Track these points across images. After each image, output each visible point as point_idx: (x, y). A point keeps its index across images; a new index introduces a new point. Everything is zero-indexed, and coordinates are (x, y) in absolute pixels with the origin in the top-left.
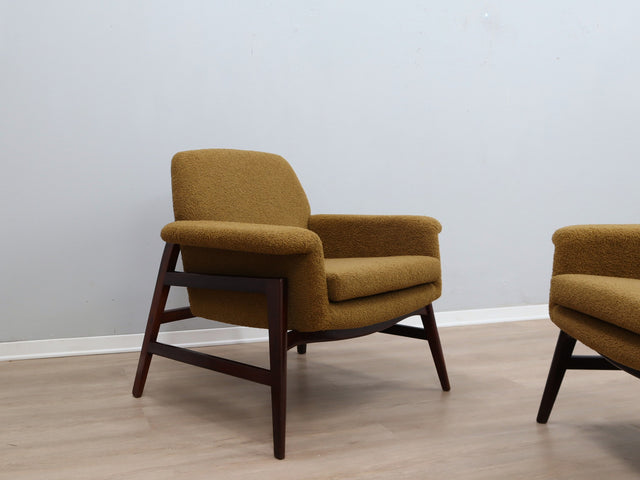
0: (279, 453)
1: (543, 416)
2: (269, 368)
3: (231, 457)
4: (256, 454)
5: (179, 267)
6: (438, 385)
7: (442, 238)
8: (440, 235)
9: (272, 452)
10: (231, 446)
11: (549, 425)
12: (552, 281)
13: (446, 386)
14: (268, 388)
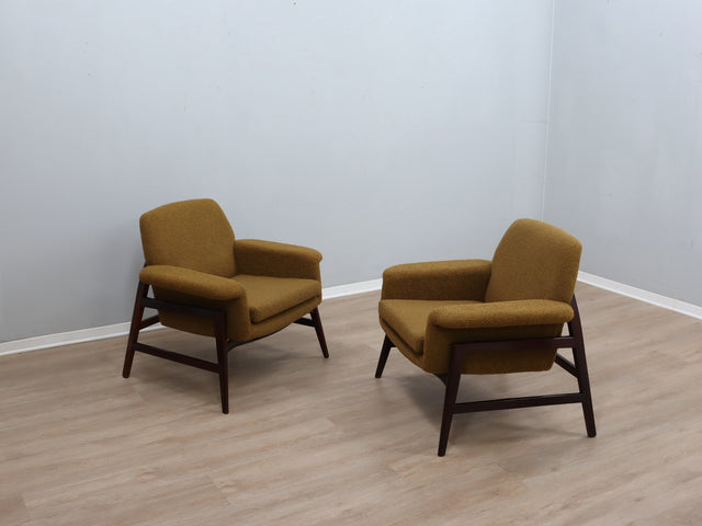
0: (225, 410)
1: (379, 374)
2: (216, 362)
3: (198, 414)
4: (211, 411)
5: (151, 294)
6: (321, 354)
7: (322, 265)
8: (321, 264)
9: (221, 409)
10: (196, 408)
11: (382, 379)
12: (380, 304)
13: (326, 355)
14: (217, 375)
